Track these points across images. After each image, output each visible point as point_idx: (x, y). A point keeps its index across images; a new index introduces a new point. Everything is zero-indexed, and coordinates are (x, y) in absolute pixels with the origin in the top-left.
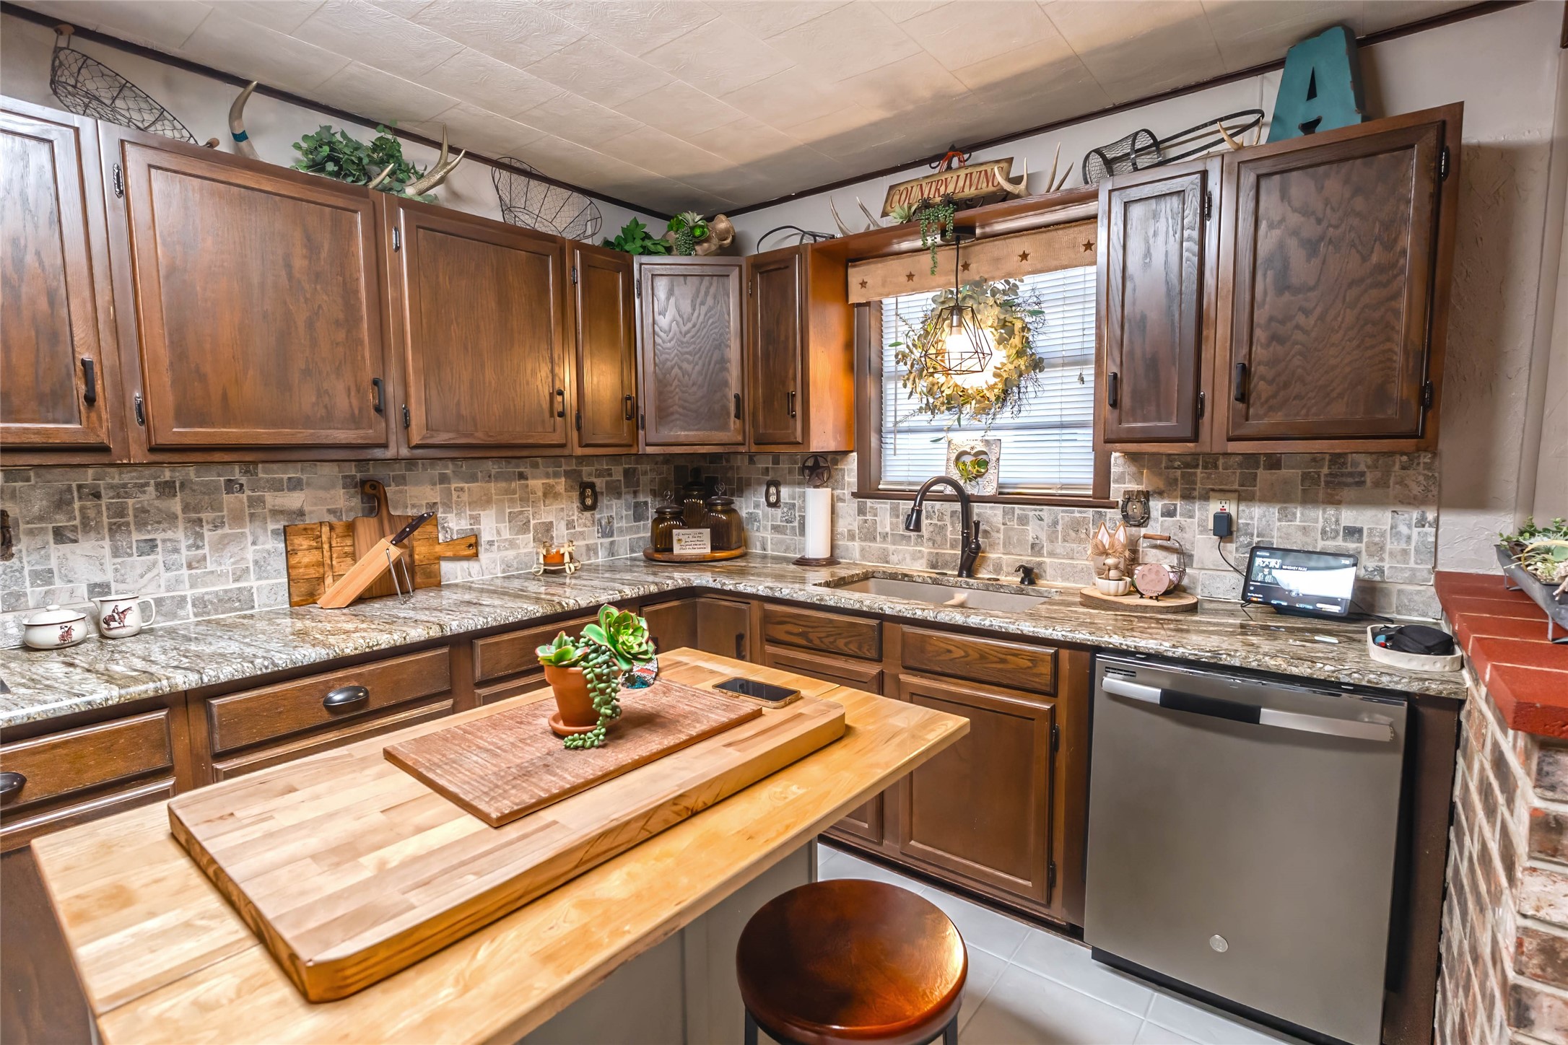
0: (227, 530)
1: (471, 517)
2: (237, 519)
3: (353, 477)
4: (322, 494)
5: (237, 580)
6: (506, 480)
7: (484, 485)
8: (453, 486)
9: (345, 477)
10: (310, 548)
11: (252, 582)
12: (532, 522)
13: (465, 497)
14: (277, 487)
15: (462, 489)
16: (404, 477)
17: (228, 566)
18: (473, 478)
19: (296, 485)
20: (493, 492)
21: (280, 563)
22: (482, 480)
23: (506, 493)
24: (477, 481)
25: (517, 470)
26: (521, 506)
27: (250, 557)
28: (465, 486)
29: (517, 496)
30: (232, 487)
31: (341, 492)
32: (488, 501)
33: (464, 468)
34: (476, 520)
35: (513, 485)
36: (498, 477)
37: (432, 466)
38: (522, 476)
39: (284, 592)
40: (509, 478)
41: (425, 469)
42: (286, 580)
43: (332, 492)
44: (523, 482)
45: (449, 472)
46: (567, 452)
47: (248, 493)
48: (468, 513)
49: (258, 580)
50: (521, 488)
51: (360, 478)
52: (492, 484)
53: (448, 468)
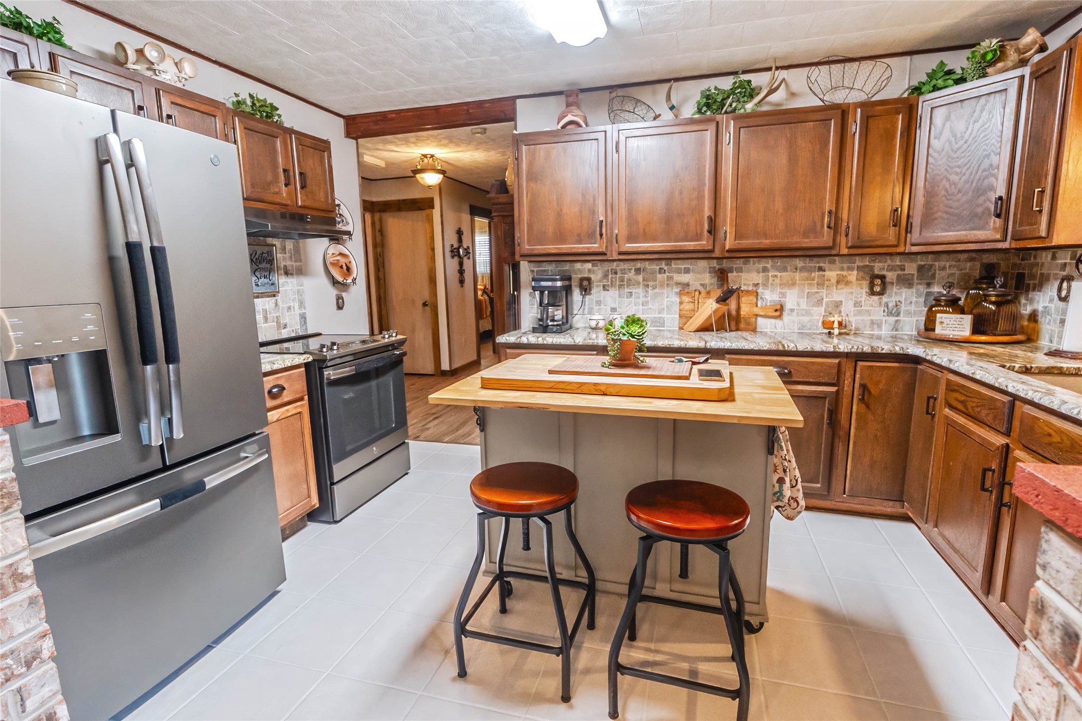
0: (657, 290)
1: (781, 293)
2: (662, 285)
3: (715, 267)
4: (699, 276)
5: (659, 313)
6: (808, 271)
7: (792, 274)
8: (771, 274)
9: (710, 267)
10: (689, 302)
11: (665, 315)
12: (825, 299)
13: (778, 281)
14: (679, 271)
15: (776, 276)
16: (741, 268)
17: (656, 306)
18: (785, 269)
19: (687, 271)
20: (797, 278)
21: (676, 308)
22: (791, 271)
23: (807, 279)
24: (787, 271)
25: (817, 265)
26: (818, 289)
27: (665, 303)
28: (779, 274)
29: (815, 282)
30: (661, 271)
31: (708, 275)
32: (793, 284)
33: (779, 264)
34: (783, 295)
35: (813, 274)
36: (803, 269)
37: (759, 262)
38: (821, 269)
39: (677, 322)
40: (810, 270)
41: (754, 264)
42: (678, 316)
43: (703, 275)
44: (821, 273)
45: (769, 266)
46: (834, 252)
47: (667, 274)
48: (779, 290)
49: (667, 314)
50: (819, 276)
51: (718, 267)
52: (798, 274)
53: (769, 264)
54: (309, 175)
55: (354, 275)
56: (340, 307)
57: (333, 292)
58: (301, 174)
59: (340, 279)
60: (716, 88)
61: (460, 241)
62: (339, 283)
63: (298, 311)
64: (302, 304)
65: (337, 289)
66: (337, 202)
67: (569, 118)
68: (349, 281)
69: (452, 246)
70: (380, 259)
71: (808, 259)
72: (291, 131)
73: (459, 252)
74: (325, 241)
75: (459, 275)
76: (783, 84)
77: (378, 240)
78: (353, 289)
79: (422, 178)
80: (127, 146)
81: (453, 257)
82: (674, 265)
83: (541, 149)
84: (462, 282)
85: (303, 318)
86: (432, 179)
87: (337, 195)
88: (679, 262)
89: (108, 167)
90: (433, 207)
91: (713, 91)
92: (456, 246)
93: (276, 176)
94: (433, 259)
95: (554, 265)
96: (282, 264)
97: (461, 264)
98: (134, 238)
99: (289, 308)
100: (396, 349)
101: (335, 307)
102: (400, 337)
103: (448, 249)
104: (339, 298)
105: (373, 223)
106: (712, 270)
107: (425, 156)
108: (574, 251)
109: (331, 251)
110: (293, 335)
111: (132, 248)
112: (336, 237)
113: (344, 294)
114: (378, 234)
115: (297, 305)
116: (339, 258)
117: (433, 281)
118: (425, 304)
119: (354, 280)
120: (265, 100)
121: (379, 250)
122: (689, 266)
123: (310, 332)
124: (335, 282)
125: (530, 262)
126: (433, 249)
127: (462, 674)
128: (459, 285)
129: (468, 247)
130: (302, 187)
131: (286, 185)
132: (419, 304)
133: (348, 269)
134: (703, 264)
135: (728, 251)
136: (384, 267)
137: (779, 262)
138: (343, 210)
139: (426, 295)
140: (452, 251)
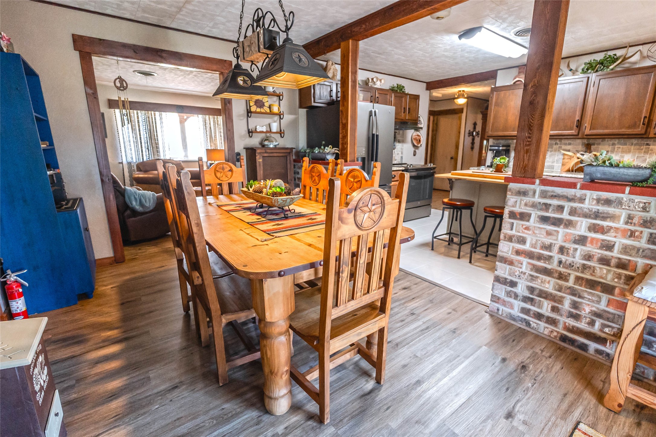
0: (553, 153)
1: (621, 156)
2: (555, 151)
3: (585, 143)
4: (575, 146)
5: (552, 163)
6: (639, 146)
7: (629, 147)
8: (616, 146)
9: (582, 143)
10: (568, 159)
11: (555, 164)
12: (648, 160)
13: (620, 150)
14: (565, 144)
15: (620, 148)
16: (600, 143)
17: (551, 160)
18: (625, 144)
19: (570, 144)
20: (632, 149)
21: (561, 161)
22: (629, 145)
23: (638, 149)
24: (626, 145)
25: (646, 142)
26: (644, 154)
27: (556, 159)
28: (621, 146)
29: (643, 151)
30: (556, 144)
31: (580, 146)
32: (629, 152)
33: (622, 142)
34: (623, 157)
35: (642, 147)
36: (635, 145)
37: (610, 141)
38: (647, 144)
39: (560, 167)
40: (640, 145)
41: (608, 141)
42: (561, 165)
43: (578, 146)
44: (647, 146)
45: (616, 142)
46: (645, 136)
47: (559, 145)
48: (620, 154)
49: (557, 163)
50: (646, 148)
51: (586, 143)
52: (633, 147)
53: (616, 141)
54: (411, 109)
55: (421, 143)
56: (414, 155)
57: (413, 149)
58: (409, 108)
59: (416, 144)
60: (594, 60)
61: (475, 128)
62: (415, 146)
63: (400, 155)
64: (402, 153)
65: (415, 148)
66: (419, 116)
67: (517, 79)
68: (419, 145)
69: (470, 131)
70: (434, 137)
71: (640, 140)
72: (408, 94)
73: (473, 133)
74: (413, 131)
75: (471, 145)
76: (639, 53)
77: (435, 129)
78: (420, 149)
79: (457, 101)
80: (375, 112)
81: (469, 136)
82: (563, 141)
83: (502, 94)
84: (472, 148)
85: (402, 157)
86: (461, 101)
87: (419, 113)
88: (566, 140)
89: (371, 117)
90: (462, 112)
91: (592, 61)
92: (472, 130)
93: (401, 109)
94: (459, 137)
95: (504, 140)
96: (398, 139)
97: (473, 140)
98: (374, 133)
99: (398, 154)
100: (432, 170)
101: (413, 155)
102: (434, 166)
103: (467, 132)
104: (415, 152)
105: (434, 121)
106: (583, 144)
107: (460, 91)
108: (510, 135)
109: (414, 134)
110: (398, 163)
111: (373, 135)
112: (417, 129)
113: (417, 151)
114: (435, 125)
115: (400, 153)
116: (417, 137)
117: (457, 147)
118: (452, 158)
119: (421, 145)
120: (401, 85)
121: (434, 132)
122: (571, 142)
123: (403, 162)
124: (414, 146)
125: (494, 139)
126: (459, 132)
127: (432, 249)
128: (471, 150)
129: (479, 131)
130: (409, 113)
131: (404, 113)
132: (449, 158)
133: (420, 141)
134: (579, 141)
135: (586, 135)
136: (435, 140)
137: (622, 141)
138: (421, 119)
139: (453, 154)
140: (469, 133)
